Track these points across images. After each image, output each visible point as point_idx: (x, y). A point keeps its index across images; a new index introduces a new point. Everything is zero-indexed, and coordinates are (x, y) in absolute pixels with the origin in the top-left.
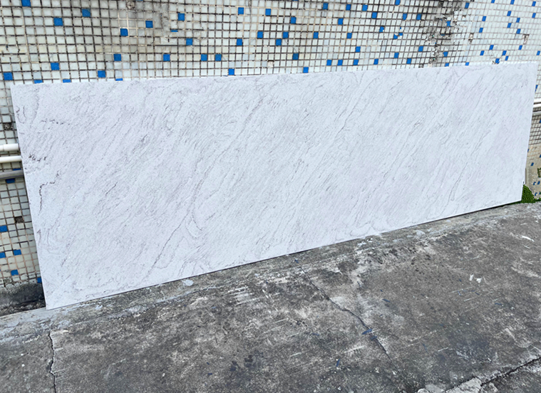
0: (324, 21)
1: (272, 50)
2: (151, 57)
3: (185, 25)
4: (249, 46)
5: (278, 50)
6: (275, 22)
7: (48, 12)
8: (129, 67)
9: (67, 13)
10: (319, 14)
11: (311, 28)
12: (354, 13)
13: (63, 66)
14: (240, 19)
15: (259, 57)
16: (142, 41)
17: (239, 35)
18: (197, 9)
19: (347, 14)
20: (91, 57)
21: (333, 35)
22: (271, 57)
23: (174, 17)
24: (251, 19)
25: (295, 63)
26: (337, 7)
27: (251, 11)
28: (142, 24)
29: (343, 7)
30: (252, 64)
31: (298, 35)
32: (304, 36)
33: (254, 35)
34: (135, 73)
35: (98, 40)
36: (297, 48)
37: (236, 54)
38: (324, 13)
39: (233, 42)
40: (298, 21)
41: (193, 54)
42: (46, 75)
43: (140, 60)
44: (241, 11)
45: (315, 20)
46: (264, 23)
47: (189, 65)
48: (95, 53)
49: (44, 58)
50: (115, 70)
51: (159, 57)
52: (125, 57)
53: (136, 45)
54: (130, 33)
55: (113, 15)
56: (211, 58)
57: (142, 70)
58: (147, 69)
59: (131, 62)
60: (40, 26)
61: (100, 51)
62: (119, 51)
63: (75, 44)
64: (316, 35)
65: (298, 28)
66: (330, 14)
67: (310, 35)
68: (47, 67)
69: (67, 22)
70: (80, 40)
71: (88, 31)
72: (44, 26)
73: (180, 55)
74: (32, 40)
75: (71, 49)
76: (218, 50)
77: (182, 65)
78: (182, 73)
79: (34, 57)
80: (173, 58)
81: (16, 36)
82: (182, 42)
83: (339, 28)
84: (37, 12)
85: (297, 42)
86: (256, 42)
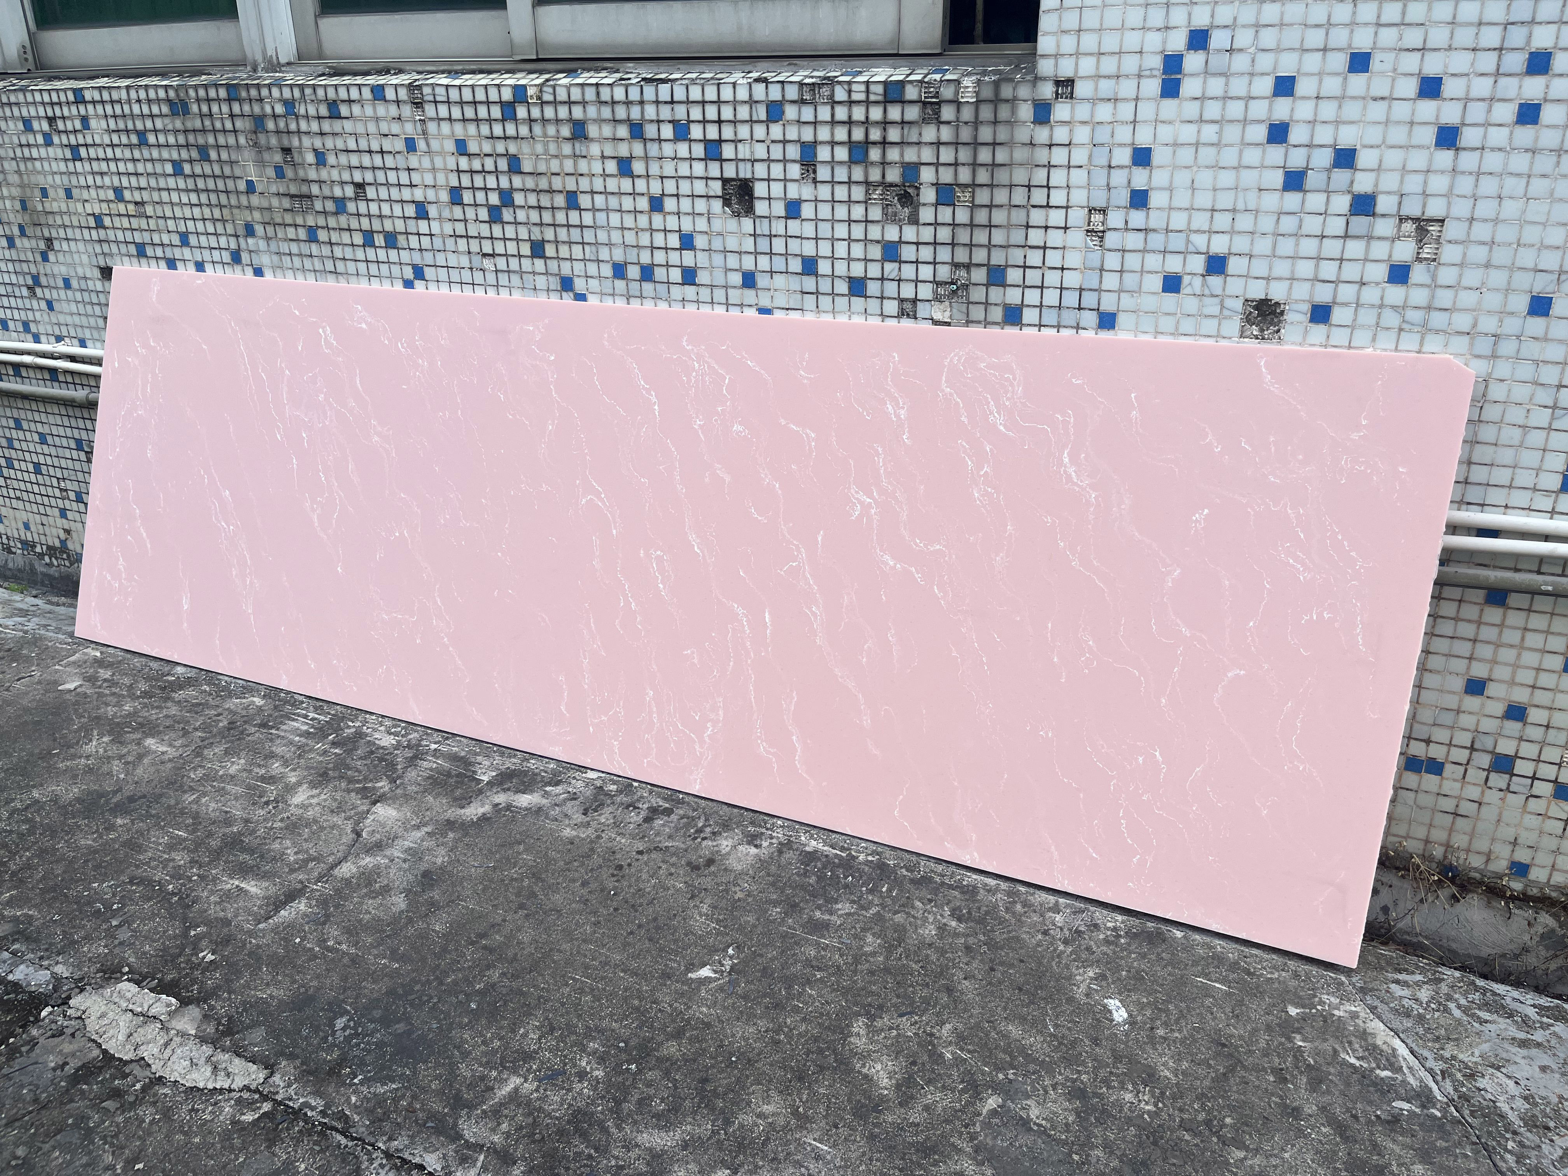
0: (583, 166)
1: (485, 230)
2: (291, 232)
3: (329, 173)
4: (440, 219)
5: (497, 231)
6: (479, 168)
7: (165, 154)
8: (266, 249)
9: (184, 155)
10: (567, 149)
11: (557, 183)
12: (656, 146)
13: (193, 240)
14: (413, 161)
15: (462, 244)
16: (275, 202)
17: (419, 194)
18: (340, 145)
19: (638, 148)
20: (220, 229)
21: (613, 202)
22: (487, 249)
23: (310, 158)
24: (432, 161)
25: (539, 264)
26: (607, 131)
27: (428, 144)
28: (271, 172)
29: (623, 131)
30: (453, 260)
31: (532, 200)
32: (545, 201)
33: (444, 196)
34: (275, 258)
35: (223, 199)
36: (536, 230)
37: (419, 234)
38: (580, 148)
39: (410, 210)
40: (527, 166)
41: (349, 230)
42: (177, 253)
43: (280, 235)
44: (411, 145)
45: (561, 164)
46: (458, 171)
47: (349, 253)
48: (224, 221)
49: (171, 224)
50: (250, 251)
51: (302, 234)
52: (259, 229)
53: (269, 209)
54: (259, 188)
55: (233, 158)
56: (379, 240)
57: (284, 254)
58: (290, 254)
59: (268, 239)
60: (161, 175)
61: (228, 218)
62: (249, 219)
63: (200, 205)
64: (572, 201)
65: (530, 183)
66: (595, 149)
67: (560, 200)
68: (176, 239)
69: (187, 168)
70: (204, 198)
71: (211, 184)
72: (166, 175)
73: (332, 232)
74: (156, 197)
75: (197, 211)
76: (388, 226)
77: (338, 252)
78: (340, 267)
79: (161, 222)
80: (322, 235)
81: (141, 189)
82: (330, 206)
83: (626, 184)
84: (155, 154)
85: (534, 216)
86: (451, 211)
